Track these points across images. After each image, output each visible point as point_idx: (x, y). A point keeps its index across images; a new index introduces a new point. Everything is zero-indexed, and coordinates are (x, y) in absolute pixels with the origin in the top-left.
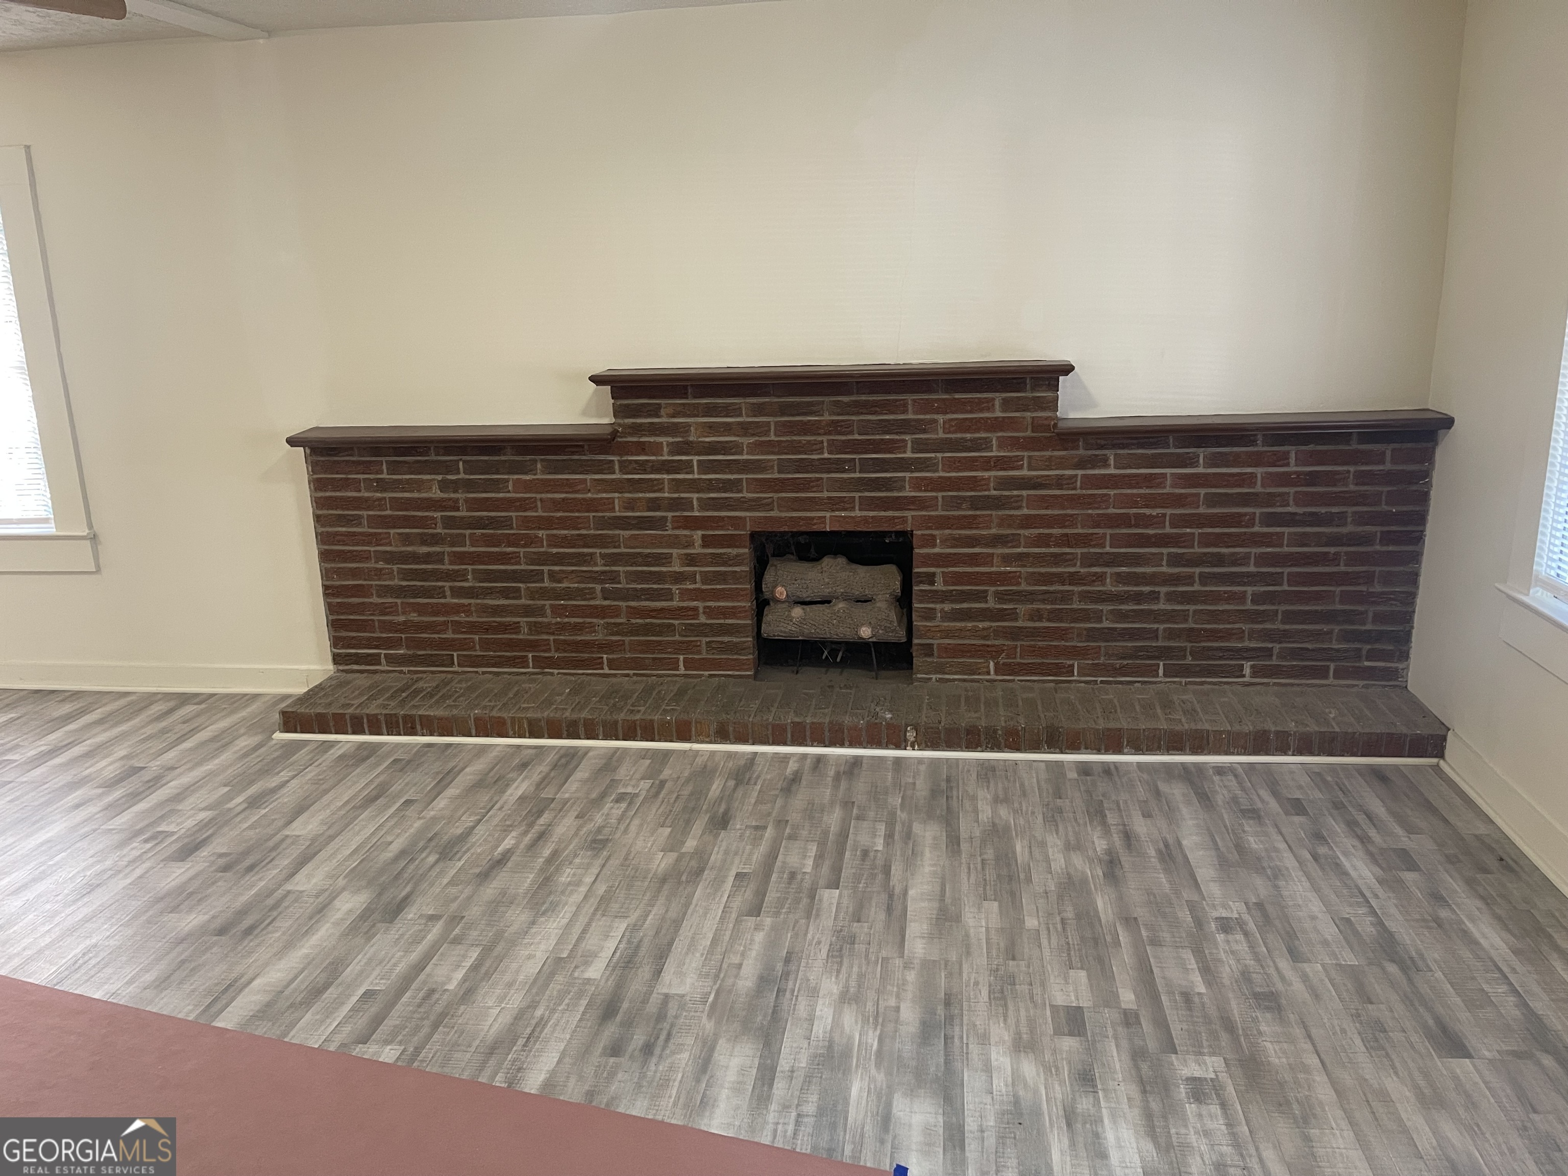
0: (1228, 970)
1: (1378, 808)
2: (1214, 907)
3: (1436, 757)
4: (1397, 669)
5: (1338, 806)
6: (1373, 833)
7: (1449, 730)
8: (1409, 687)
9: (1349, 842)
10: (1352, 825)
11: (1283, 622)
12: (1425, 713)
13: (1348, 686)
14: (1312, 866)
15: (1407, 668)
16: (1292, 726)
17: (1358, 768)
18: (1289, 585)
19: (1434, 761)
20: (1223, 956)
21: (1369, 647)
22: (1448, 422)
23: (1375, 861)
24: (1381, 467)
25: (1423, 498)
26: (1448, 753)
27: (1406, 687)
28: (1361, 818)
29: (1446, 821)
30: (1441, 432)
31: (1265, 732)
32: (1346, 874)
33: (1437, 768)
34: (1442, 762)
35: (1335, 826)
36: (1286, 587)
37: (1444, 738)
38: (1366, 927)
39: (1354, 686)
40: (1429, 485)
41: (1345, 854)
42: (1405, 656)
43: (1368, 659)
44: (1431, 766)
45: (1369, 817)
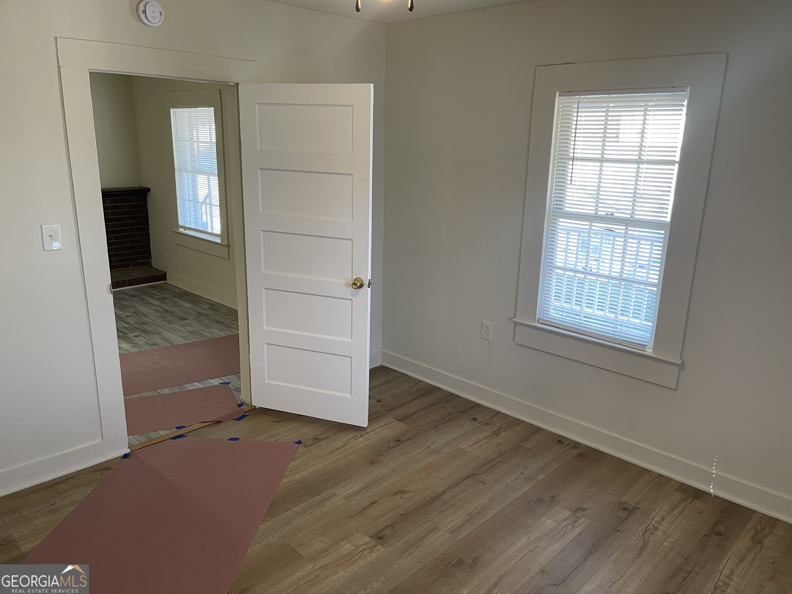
0: (132, 322)
1: (154, 292)
2: (123, 315)
3: (164, 280)
4: (149, 261)
5: (144, 294)
6: (155, 296)
7: (166, 273)
8: (153, 266)
9: (150, 299)
10: (149, 296)
11: (114, 251)
12: (159, 270)
13: (137, 268)
14: (143, 304)
15: (151, 261)
16: (125, 279)
17: (146, 286)
18: (114, 240)
19: (165, 281)
20: (129, 321)
21: (140, 256)
22: (149, 190)
23: (158, 300)
24: (133, 203)
25: (147, 211)
26: (167, 278)
27: (152, 266)
28: (150, 294)
29: (171, 291)
30: (148, 193)
31: (118, 281)
32: (152, 303)
33: (166, 283)
34: (166, 281)
35: (146, 297)
36: (113, 241)
37: (166, 275)
38: (160, 309)
39: (138, 268)
40: (147, 207)
41: (150, 300)
42: (150, 257)
43: (141, 259)
44: (164, 283)
45: (153, 294)
